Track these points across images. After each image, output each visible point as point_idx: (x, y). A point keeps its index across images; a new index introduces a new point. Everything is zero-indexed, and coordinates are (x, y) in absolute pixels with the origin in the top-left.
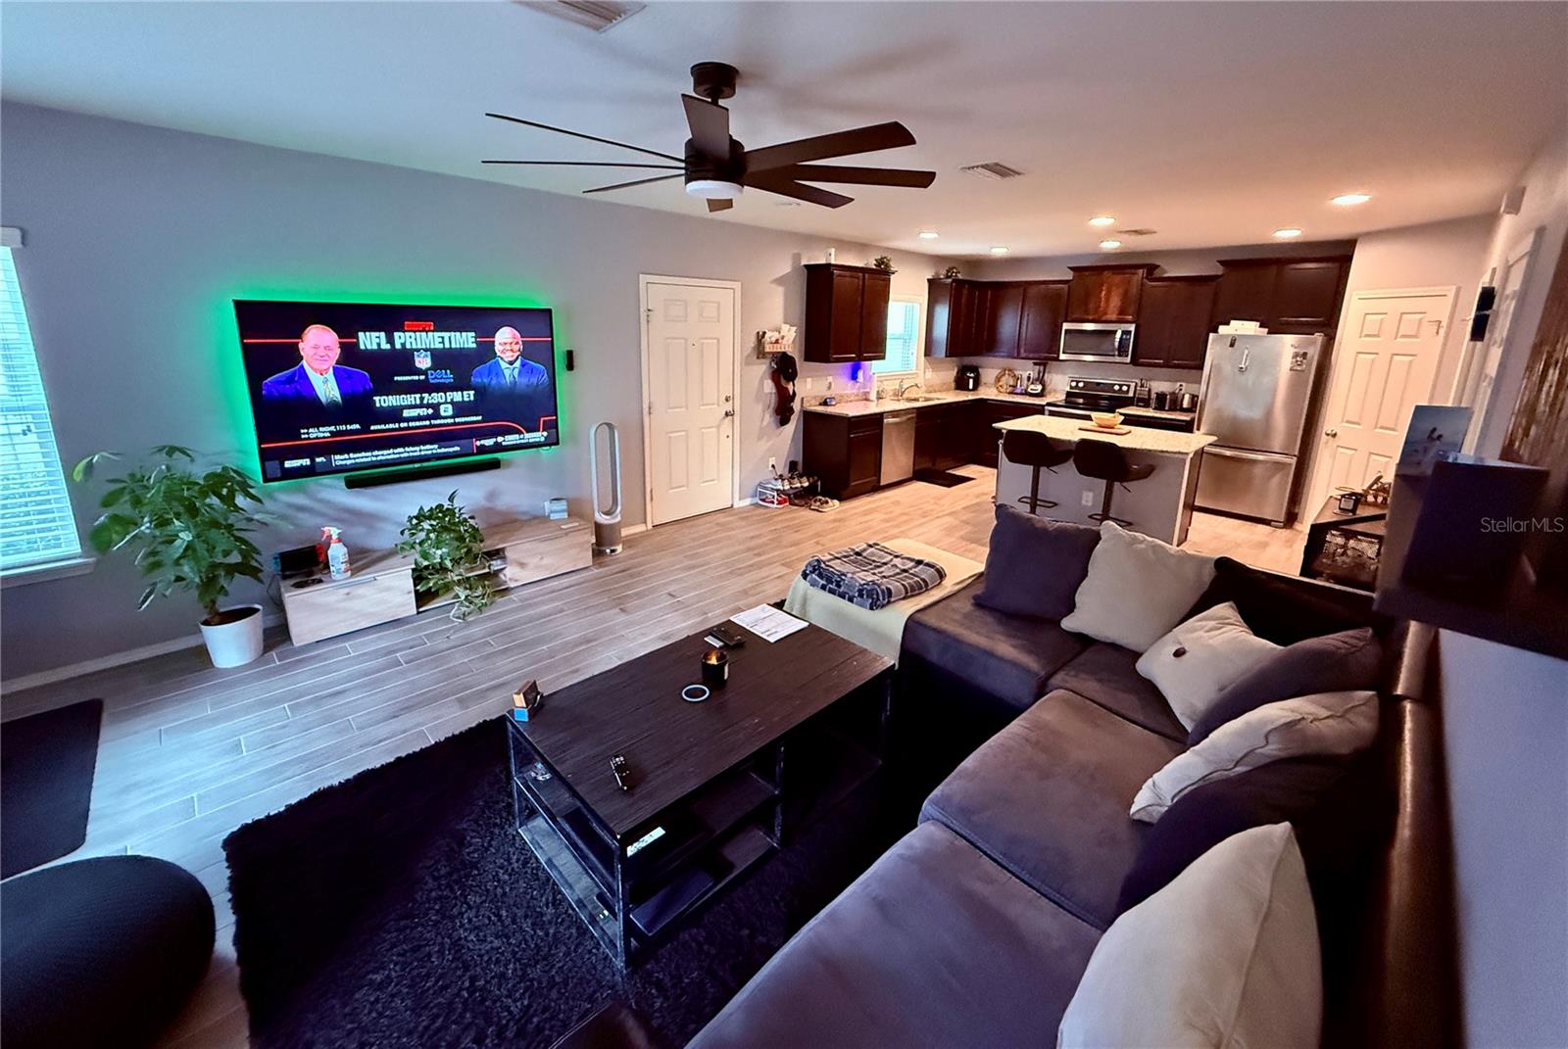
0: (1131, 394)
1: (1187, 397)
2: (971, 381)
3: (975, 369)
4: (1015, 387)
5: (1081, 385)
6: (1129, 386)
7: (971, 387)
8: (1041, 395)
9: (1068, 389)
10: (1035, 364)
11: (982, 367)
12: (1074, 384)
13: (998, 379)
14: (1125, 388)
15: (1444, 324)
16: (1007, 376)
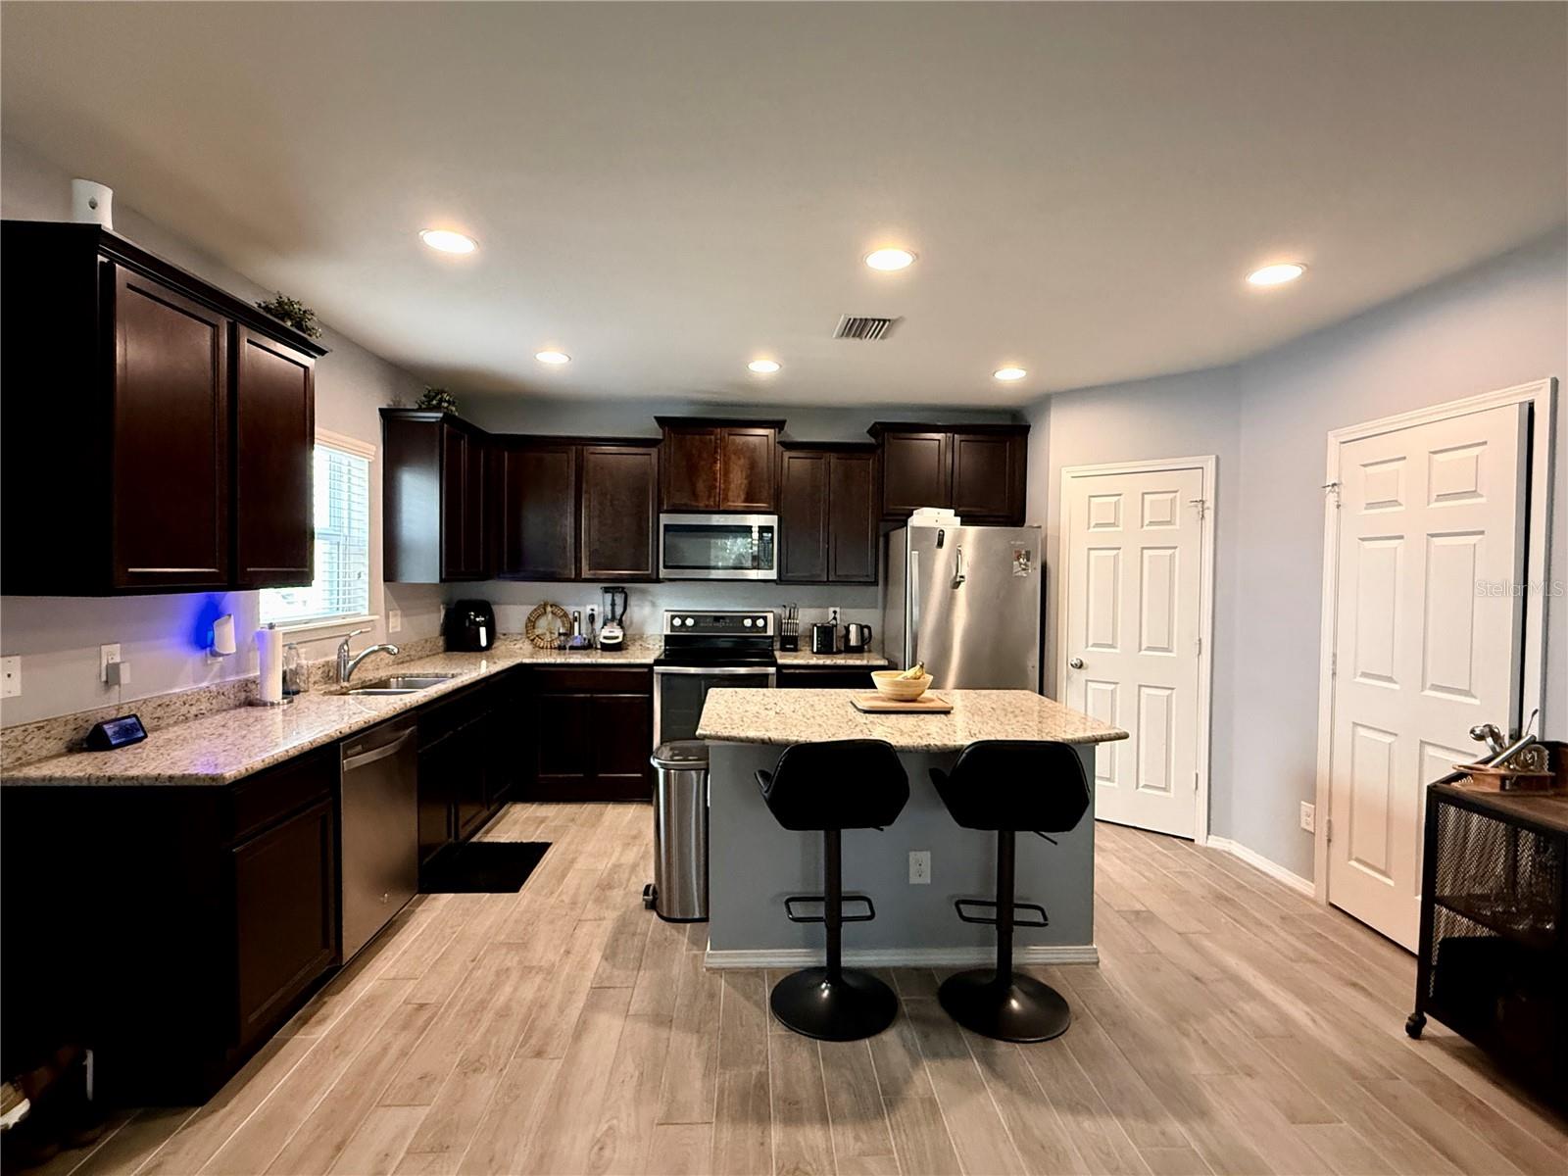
0: (770, 632)
1: (853, 629)
2: (483, 631)
3: (485, 608)
4: (569, 634)
5: (690, 622)
6: (765, 618)
7: (484, 642)
8: (618, 648)
9: (668, 633)
10: (606, 590)
11: (495, 603)
12: (677, 622)
13: (531, 623)
14: (760, 623)
15: (1210, 503)
16: (550, 616)
